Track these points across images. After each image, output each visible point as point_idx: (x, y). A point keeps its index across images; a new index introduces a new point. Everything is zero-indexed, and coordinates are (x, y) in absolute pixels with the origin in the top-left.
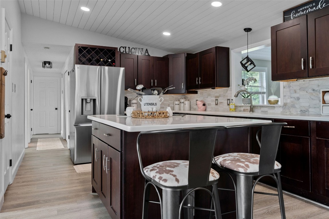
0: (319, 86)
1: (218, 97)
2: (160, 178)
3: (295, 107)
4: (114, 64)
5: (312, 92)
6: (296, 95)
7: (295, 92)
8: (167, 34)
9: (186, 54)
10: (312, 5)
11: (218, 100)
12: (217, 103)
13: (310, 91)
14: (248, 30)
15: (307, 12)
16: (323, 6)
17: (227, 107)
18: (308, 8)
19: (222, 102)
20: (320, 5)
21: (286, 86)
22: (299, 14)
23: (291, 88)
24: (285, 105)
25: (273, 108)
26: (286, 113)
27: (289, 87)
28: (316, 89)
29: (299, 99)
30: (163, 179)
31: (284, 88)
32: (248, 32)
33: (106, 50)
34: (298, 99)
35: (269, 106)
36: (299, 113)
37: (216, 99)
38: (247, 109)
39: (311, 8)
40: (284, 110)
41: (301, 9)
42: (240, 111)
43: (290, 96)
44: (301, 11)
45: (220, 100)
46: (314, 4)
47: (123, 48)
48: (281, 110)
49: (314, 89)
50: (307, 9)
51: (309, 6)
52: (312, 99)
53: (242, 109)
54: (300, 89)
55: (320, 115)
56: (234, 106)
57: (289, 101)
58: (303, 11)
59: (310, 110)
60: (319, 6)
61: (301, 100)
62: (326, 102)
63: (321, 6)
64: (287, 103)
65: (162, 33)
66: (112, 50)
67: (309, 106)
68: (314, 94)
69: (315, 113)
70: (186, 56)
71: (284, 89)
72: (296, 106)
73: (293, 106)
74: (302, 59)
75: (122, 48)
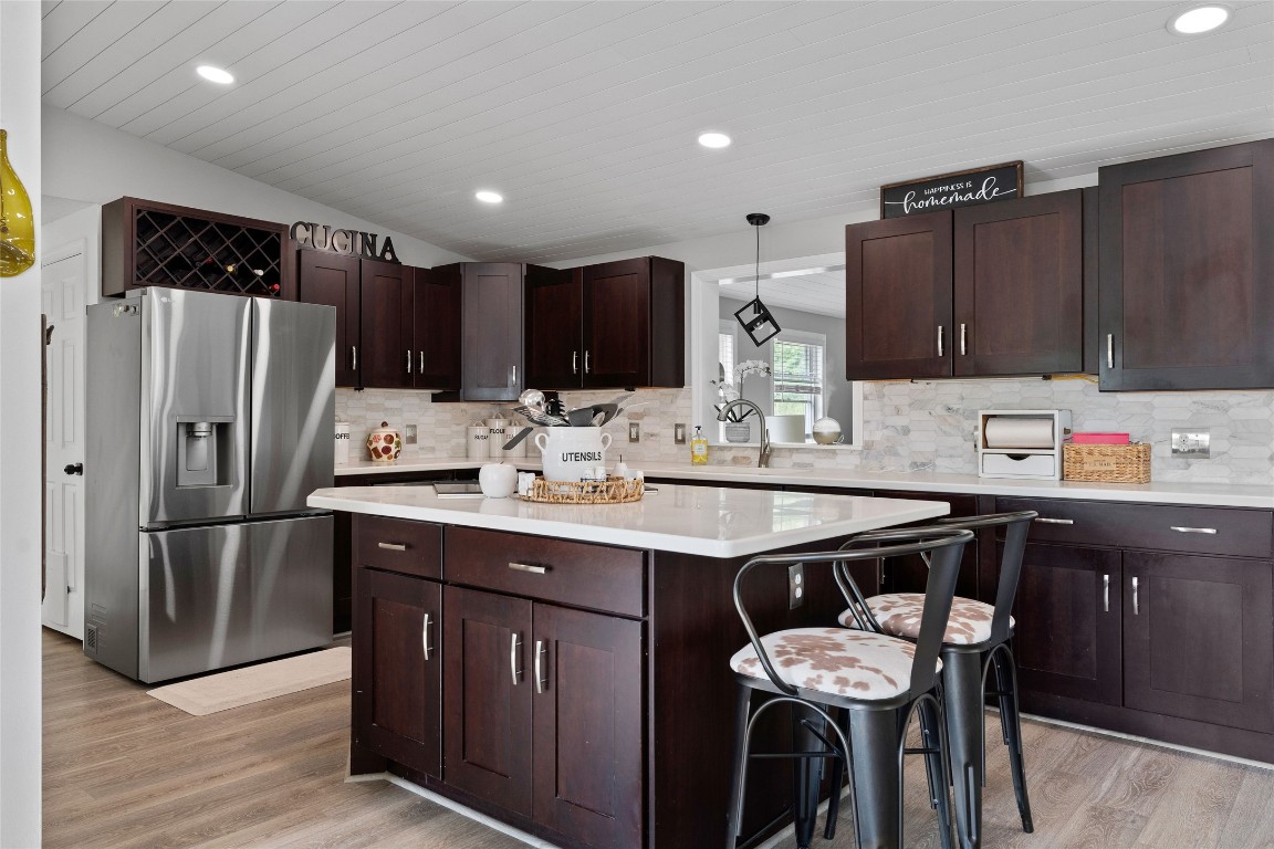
0: (963, 399)
1: (641, 416)
2: (842, 681)
3: (896, 454)
4: (277, 286)
5: (945, 413)
6: (900, 421)
7: (898, 411)
8: (489, 197)
9: (524, 267)
10: (965, 185)
11: (638, 425)
12: (638, 436)
13: (940, 410)
14: (758, 219)
15: (951, 200)
16: (994, 194)
17: (674, 449)
18: (953, 192)
19: (655, 432)
20: (986, 188)
21: (871, 394)
22: (927, 203)
23: (886, 399)
24: (868, 446)
25: (831, 455)
26: (871, 469)
27: (881, 396)
28: (955, 407)
29: (909, 431)
30: (852, 683)
31: (865, 398)
32: (758, 224)
33: (244, 230)
34: (906, 431)
35: (817, 451)
36: (909, 471)
37: (633, 421)
38: (745, 458)
39: (963, 192)
40: (864, 462)
41: (934, 191)
42: (721, 463)
43: (883, 423)
44: (932, 195)
45: (646, 426)
46: (969, 184)
47: (307, 226)
48: (855, 460)
49: (951, 406)
50: (950, 193)
51: (955, 187)
52: (945, 432)
53: (728, 456)
54: (910, 405)
55: (976, 478)
56: (704, 447)
57: (878, 436)
58: (938, 196)
59: (938, 461)
60: (983, 191)
61: (913, 435)
62: (989, 444)
63: (988, 194)
64: (873, 442)
65: (474, 194)
66: (269, 234)
67: (937, 451)
68: (950, 420)
69: (950, 471)
70: (525, 273)
71: (866, 402)
72: (900, 450)
73: (892, 451)
74: (940, 327)
75: (300, 229)
